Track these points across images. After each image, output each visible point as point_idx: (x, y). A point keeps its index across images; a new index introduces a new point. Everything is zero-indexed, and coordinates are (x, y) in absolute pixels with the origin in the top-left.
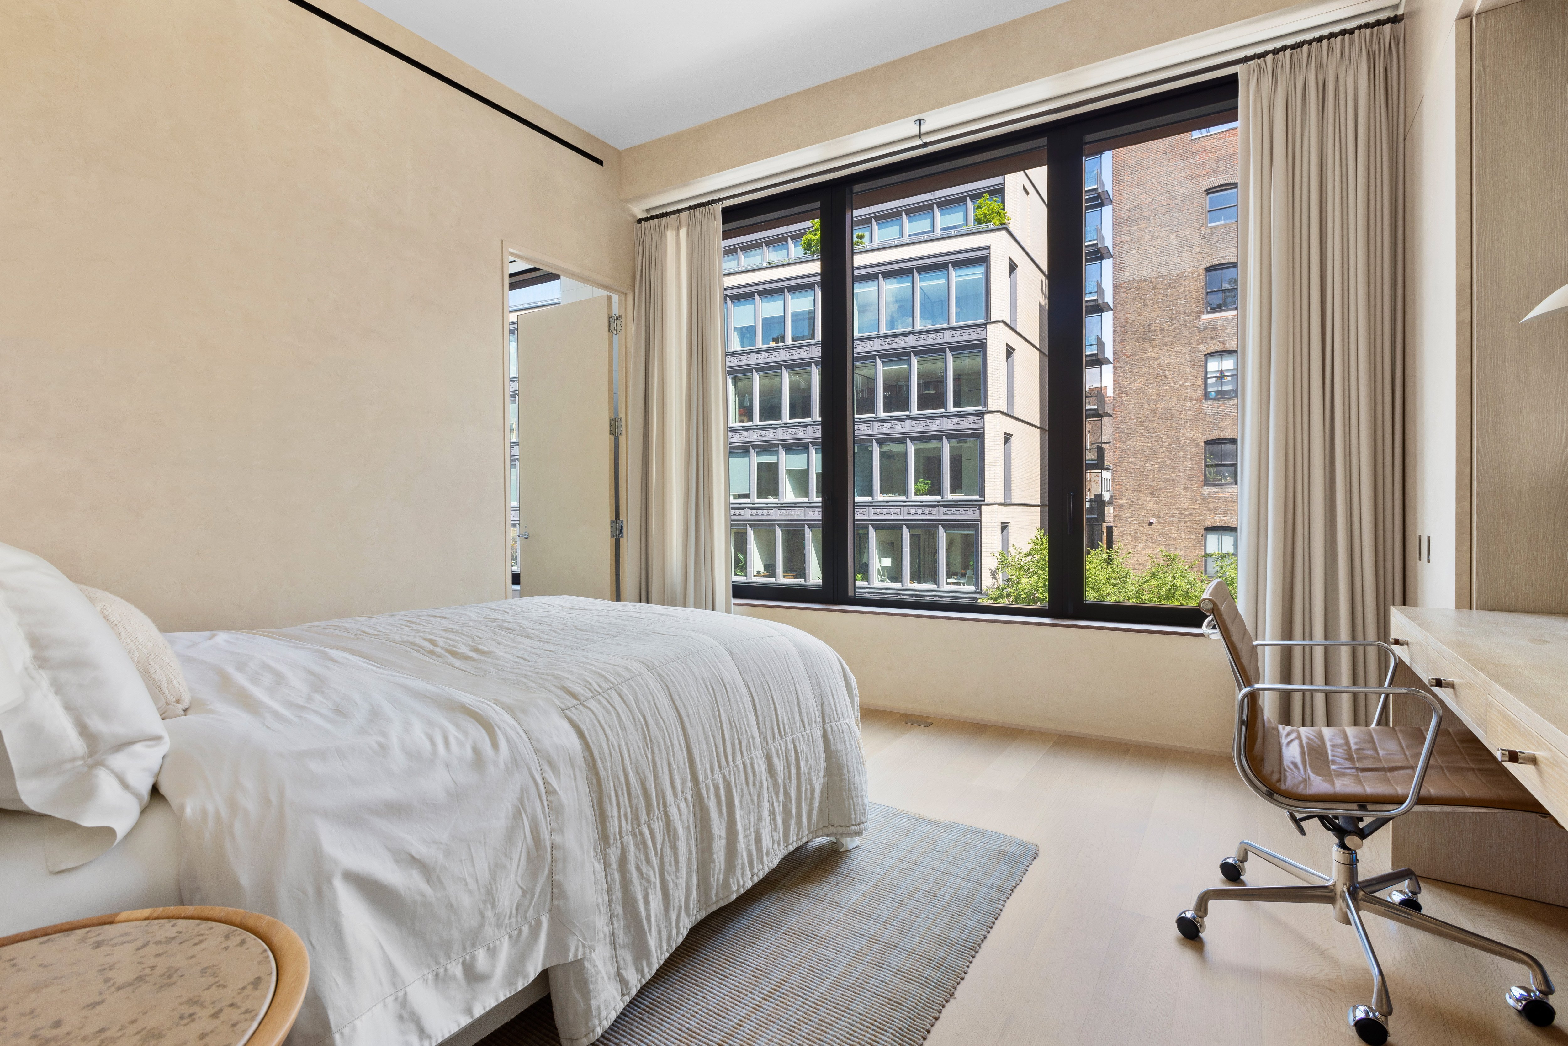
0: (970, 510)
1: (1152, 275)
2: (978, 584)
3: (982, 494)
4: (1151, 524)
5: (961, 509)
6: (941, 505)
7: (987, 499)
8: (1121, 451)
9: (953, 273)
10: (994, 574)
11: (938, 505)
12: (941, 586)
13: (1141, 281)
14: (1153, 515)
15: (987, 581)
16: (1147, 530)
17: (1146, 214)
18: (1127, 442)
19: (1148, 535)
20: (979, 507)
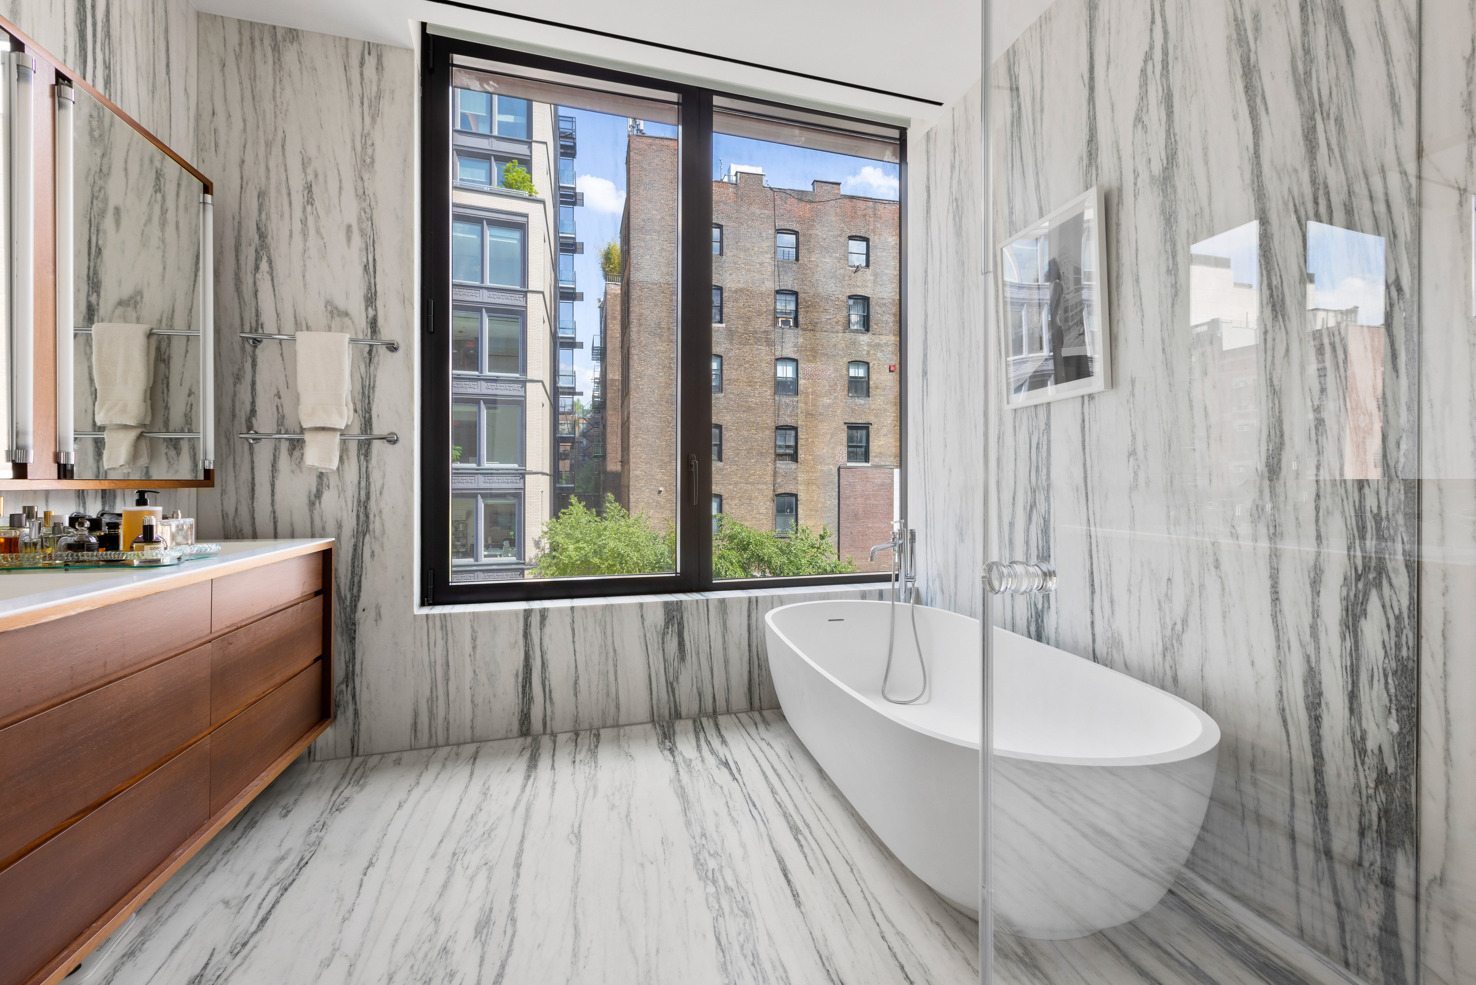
0: (510, 478)
1: (661, 280)
2: (521, 554)
3: (522, 463)
4: (660, 492)
5: (504, 478)
6: (481, 474)
7: (529, 468)
8: (637, 428)
9: (488, 232)
10: (537, 544)
11: (477, 474)
12: (480, 559)
13: (653, 284)
14: (662, 485)
15: (531, 552)
16: (657, 497)
17: (657, 228)
18: (642, 421)
19: (658, 502)
20: (523, 476)
